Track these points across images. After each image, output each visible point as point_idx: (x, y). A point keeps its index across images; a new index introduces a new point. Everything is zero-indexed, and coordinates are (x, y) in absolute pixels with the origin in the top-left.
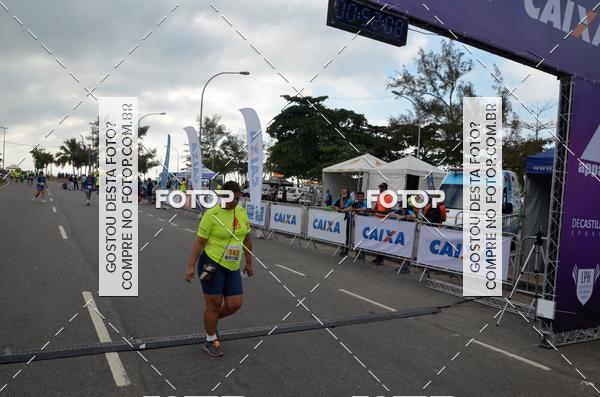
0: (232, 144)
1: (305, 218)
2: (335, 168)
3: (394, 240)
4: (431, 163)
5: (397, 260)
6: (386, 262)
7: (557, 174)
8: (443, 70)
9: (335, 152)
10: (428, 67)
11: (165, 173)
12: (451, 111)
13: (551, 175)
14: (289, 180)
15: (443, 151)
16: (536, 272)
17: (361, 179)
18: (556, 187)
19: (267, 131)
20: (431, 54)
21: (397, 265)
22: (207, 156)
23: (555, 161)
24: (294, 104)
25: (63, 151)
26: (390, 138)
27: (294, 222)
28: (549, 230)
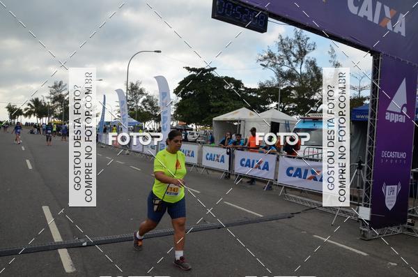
0: (150, 101)
1: (200, 153)
2: (221, 118)
3: (262, 167)
4: (288, 114)
5: (264, 181)
6: (257, 183)
7: (371, 121)
8: (295, 50)
9: (221, 106)
10: (285, 48)
11: (102, 122)
12: (301, 78)
13: (367, 121)
14: (190, 126)
15: (296, 105)
16: (358, 188)
17: (240, 125)
18: (370, 130)
19: (174, 92)
20: (287, 38)
21: (263, 185)
22: (132, 110)
23: (370, 112)
24: (192, 73)
25: (29, 107)
26: (259, 96)
27: (193, 156)
28: (366, 159)
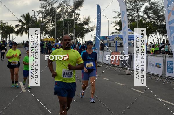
25: (20, 24)
